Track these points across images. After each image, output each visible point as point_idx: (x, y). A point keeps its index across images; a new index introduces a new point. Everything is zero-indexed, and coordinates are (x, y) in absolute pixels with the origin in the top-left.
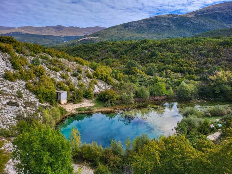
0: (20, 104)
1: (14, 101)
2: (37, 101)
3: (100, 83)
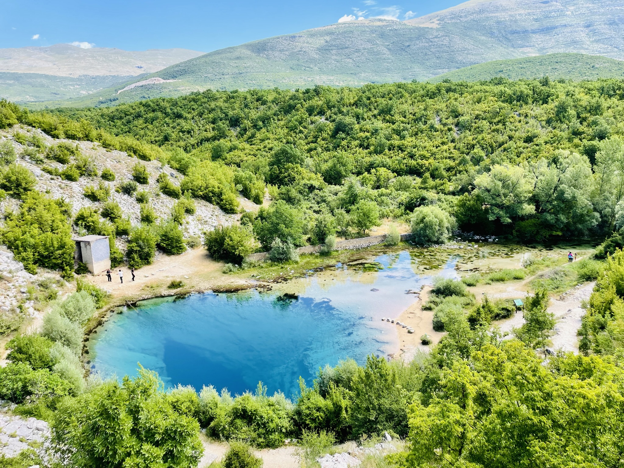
2: (17, 270)
3: (203, 208)
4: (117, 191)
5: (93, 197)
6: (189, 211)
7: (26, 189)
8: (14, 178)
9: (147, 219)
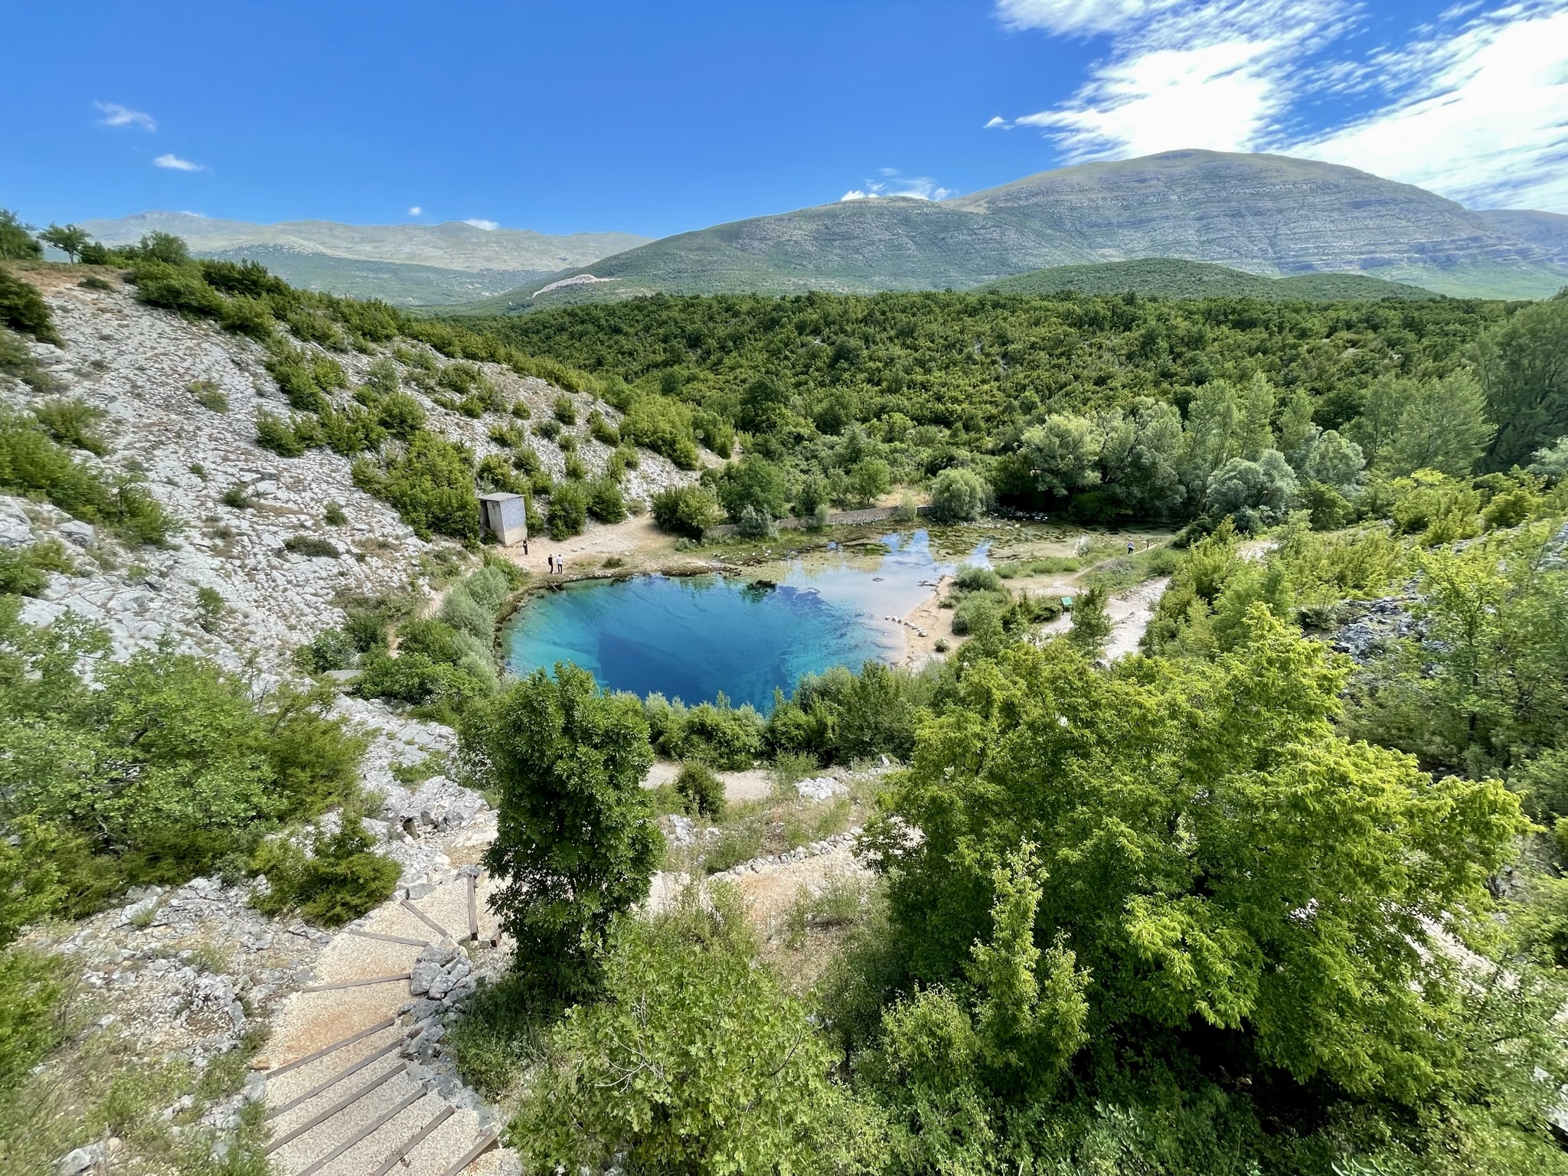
0: (341, 547)
1: (313, 536)
2: (406, 536)
3: (650, 461)
4: (534, 434)
5: (501, 441)
6: (631, 465)
7: (412, 427)
8: (396, 411)
9: (574, 473)
